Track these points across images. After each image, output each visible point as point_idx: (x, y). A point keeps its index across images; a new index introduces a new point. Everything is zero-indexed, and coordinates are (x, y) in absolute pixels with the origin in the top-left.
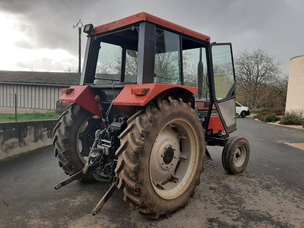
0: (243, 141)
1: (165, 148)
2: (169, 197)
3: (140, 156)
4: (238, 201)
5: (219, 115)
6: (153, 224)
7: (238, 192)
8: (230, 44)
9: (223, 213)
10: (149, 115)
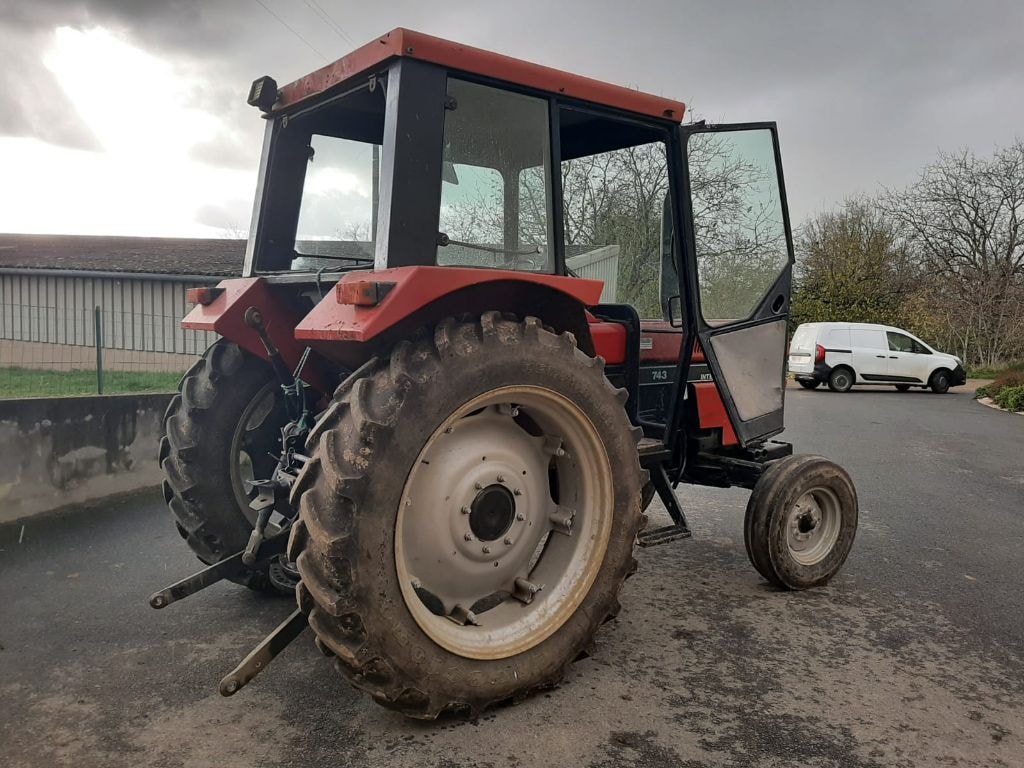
0: (827, 472)
1: (477, 487)
3: (354, 510)
5: (715, 381)
6: (419, 737)
7: (773, 651)
8: (772, 127)
10: (396, 370)
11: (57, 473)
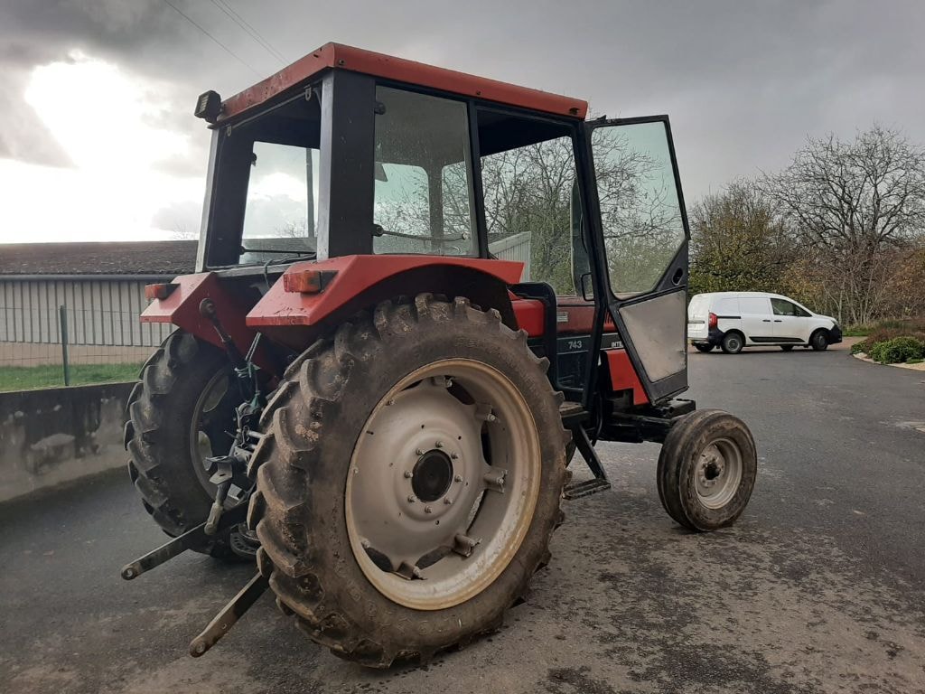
0: (728, 424)
1: (418, 453)
2: (432, 602)
3: (307, 479)
4: (674, 618)
5: (625, 348)
6: (375, 684)
7: (689, 587)
8: (664, 119)
9: (608, 654)
10: (340, 350)
11: (30, 459)
